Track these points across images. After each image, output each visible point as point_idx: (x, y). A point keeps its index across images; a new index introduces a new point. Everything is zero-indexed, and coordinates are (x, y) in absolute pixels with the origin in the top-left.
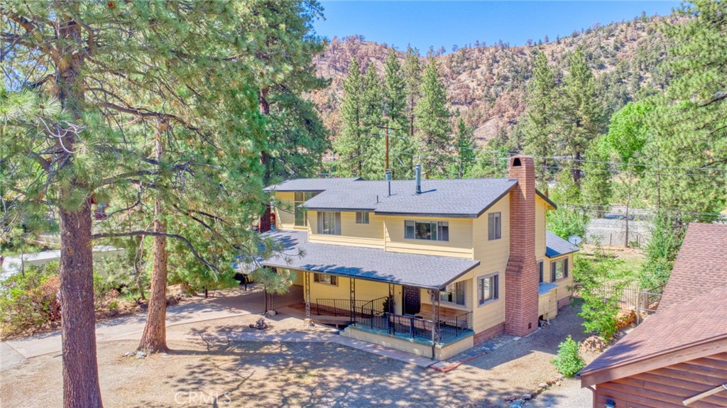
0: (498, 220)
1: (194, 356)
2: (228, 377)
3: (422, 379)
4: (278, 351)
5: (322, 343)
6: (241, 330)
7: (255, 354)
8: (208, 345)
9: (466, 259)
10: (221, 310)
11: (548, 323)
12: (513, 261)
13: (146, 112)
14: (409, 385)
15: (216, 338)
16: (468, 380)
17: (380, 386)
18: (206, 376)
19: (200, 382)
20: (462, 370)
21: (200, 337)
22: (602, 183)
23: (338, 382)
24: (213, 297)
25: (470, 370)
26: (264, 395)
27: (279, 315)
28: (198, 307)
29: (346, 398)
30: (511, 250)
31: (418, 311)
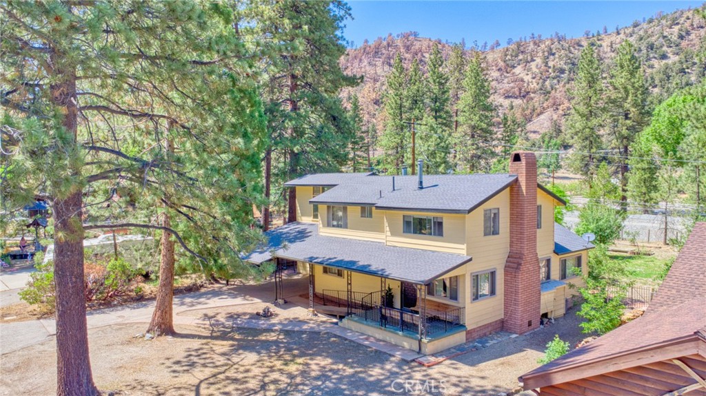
0: (496, 216)
1: (196, 340)
2: (219, 361)
3: (403, 372)
4: (275, 338)
5: (319, 333)
6: (247, 317)
7: (253, 340)
8: (213, 330)
9: (459, 255)
10: (236, 297)
11: (553, 321)
12: (512, 257)
13: (138, 113)
14: (388, 378)
15: (223, 324)
16: (448, 376)
17: (359, 377)
18: (200, 359)
19: (193, 365)
20: (446, 365)
21: (208, 322)
22: (649, 177)
23: (320, 371)
24: (234, 285)
25: (454, 366)
26: (246, 379)
27: (287, 304)
28: (216, 294)
29: (322, 387)
30: (511, 246)
31: (414, 305)
